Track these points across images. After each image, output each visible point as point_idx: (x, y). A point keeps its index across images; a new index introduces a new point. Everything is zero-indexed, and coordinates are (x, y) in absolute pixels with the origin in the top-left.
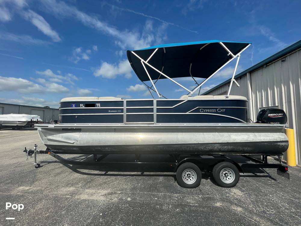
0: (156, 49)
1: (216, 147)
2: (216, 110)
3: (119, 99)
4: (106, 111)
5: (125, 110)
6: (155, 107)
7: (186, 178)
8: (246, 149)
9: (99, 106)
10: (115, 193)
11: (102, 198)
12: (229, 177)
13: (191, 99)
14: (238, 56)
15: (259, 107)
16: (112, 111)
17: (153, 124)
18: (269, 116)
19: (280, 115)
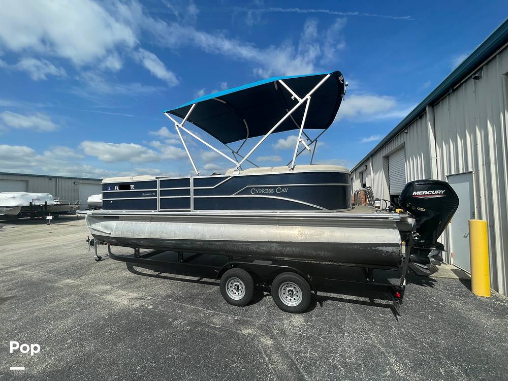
0: (192, 105)
1: (274, 248)
2: (275, 191)
3: (153, 178)
4: (140, 194)
5: (158, 193)
7: (232, 291)
8: (322, 254)
9: (133, 189)
10: (144, 298)
11: (126, 302)
12: (295, 297)
13: (237, 174)
14: (307, 99)
15: (446, 174)
16: (146, 195)
17: (190, 211)
18: (413, 194)
19: (438, 193)
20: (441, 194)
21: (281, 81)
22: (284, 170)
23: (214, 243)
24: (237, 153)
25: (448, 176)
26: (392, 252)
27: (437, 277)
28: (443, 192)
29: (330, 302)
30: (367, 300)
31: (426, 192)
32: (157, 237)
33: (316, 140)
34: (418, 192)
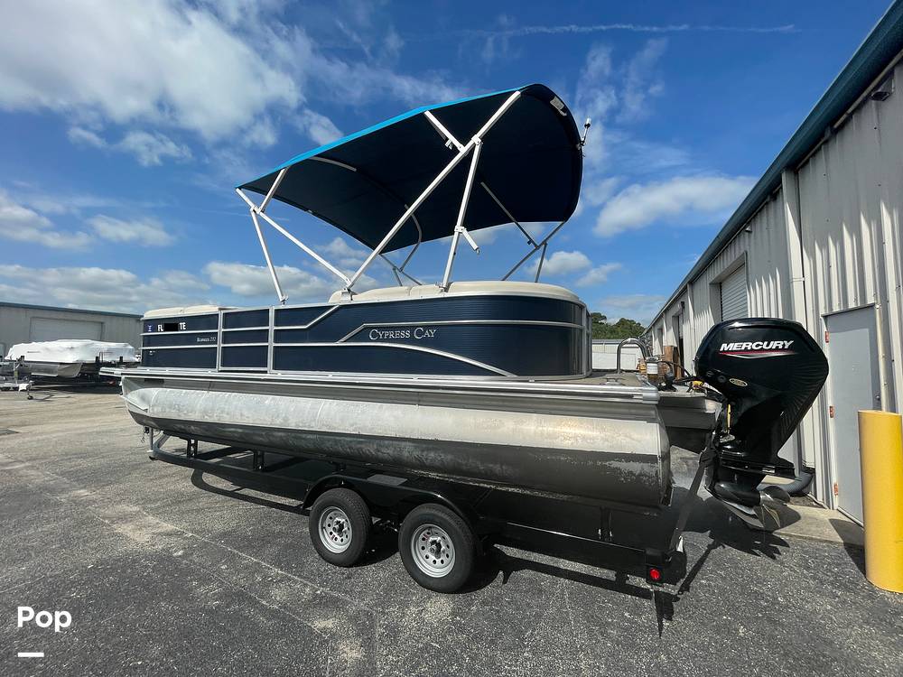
0: (280, 171)
1: (408, 452)
2: (412, 334)
3: (213, 310)
4: (190, 339)
6: (272, 327)
7: (331, 534)
9: (183, 329)
10: (180, 535)
11: (145, 539)
12: (443, 557)
13: (346, 300)
14: (474, 145)
15: (822, 312)
16: (202, 340)
17: (266, 372)
18: (721, 349)
19: (777, 347)
20: (783, 349)
21: (428, 114)
22: (430, 292)
23: (304, 436)
24: (401, 270)
25: (825, 317)
26: (640, 475)
27: (791, 536)
28: (787, 345)
29: (527, 574)
30: (610, 575)
31: (750, 345)
32: (214, 419)
33: (544, 243)
34: (731, 345)
